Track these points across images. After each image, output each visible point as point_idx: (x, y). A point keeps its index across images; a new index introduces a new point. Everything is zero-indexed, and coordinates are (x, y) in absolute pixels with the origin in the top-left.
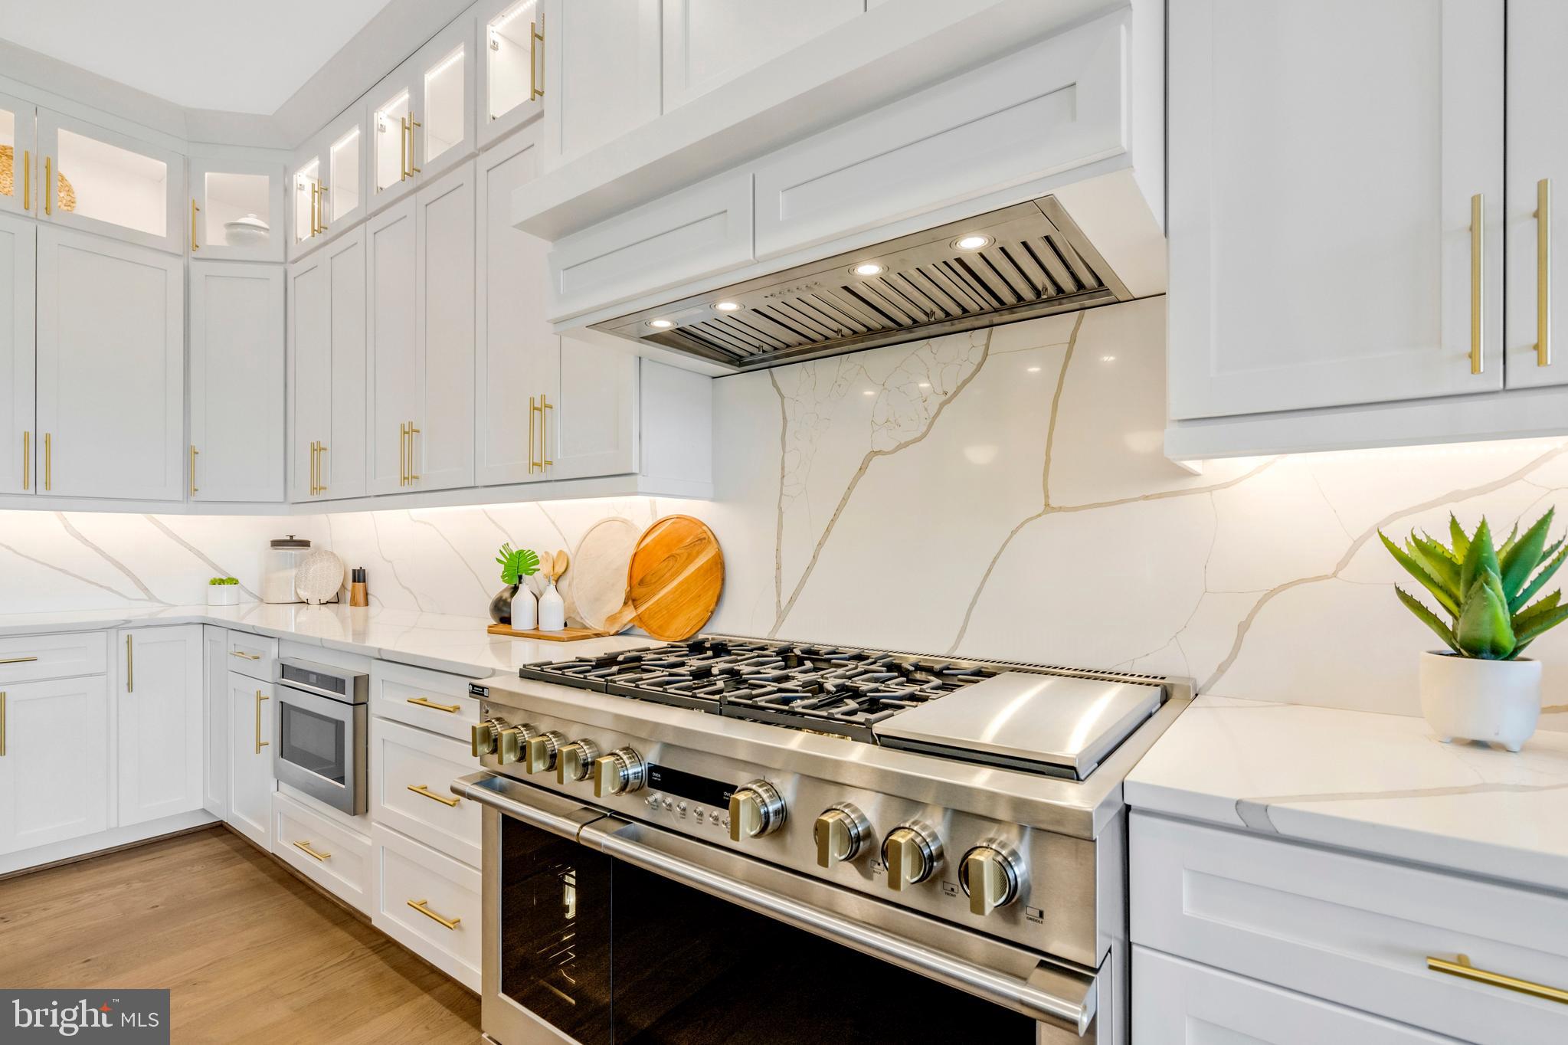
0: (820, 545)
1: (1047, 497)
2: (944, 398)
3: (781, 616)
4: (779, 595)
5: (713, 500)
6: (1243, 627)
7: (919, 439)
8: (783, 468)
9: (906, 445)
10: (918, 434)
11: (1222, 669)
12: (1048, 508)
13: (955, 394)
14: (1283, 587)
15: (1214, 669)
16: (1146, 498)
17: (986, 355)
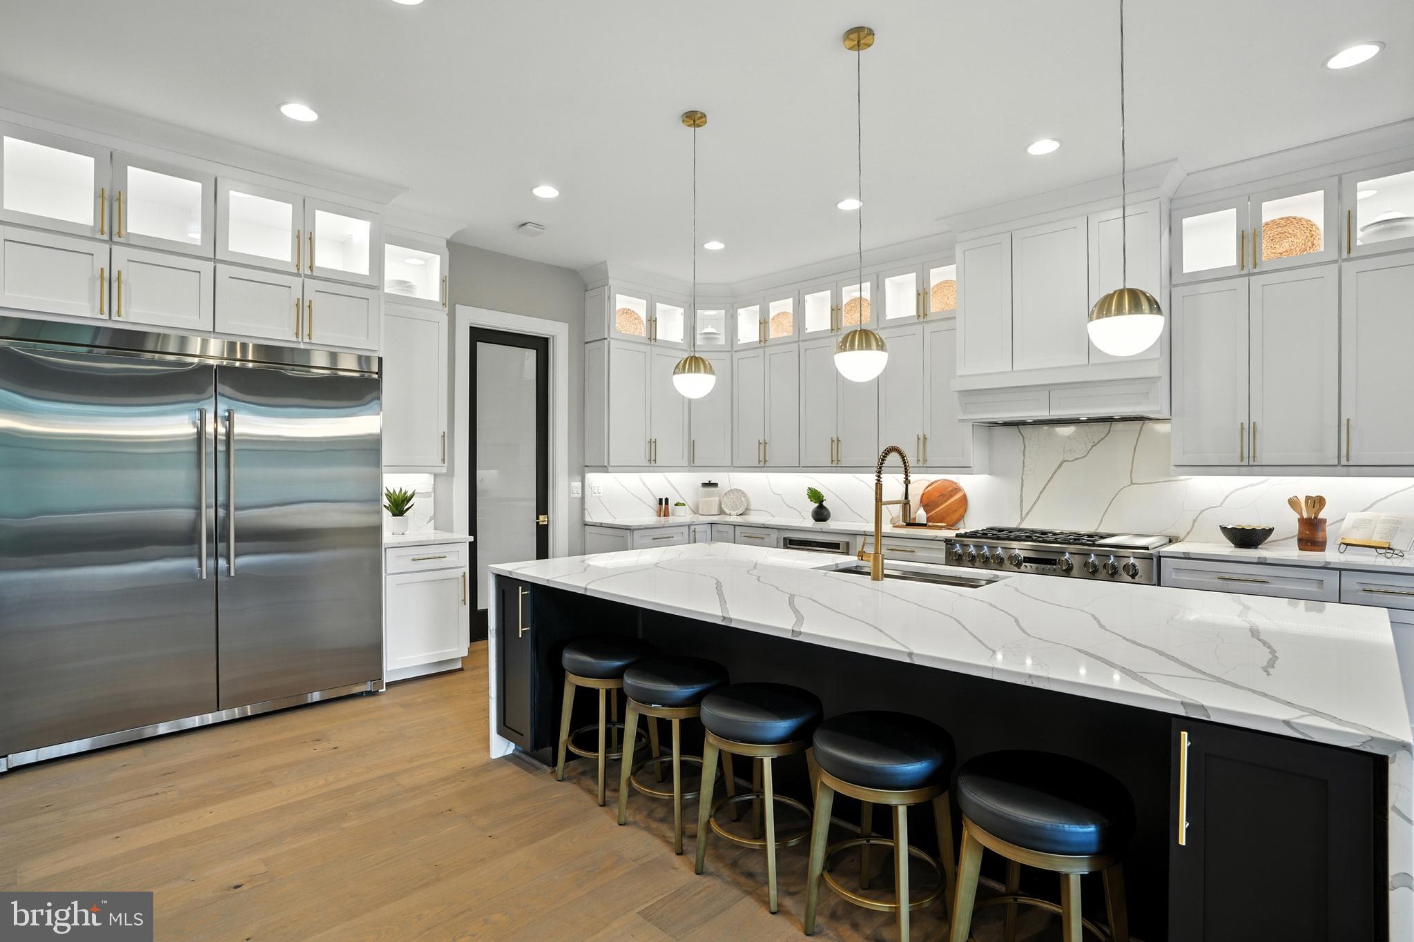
0: (1041, 493)
1: (1132, 480)
2: (1093, 444)
3: (1022, 519)
4: (1022, 511)
5: (989, 474)
6: (1195, 521)
7: (1084, 457)
8: (1024, 464)
9: (1078, 459)
10: (1083, 455)
11: (1188, 534)
12: (1132, 483)
13: (1098, 443)
14: (1207, 509)
15: (1186, 533)
16: (1165, 481)
17: (1109, 431)
